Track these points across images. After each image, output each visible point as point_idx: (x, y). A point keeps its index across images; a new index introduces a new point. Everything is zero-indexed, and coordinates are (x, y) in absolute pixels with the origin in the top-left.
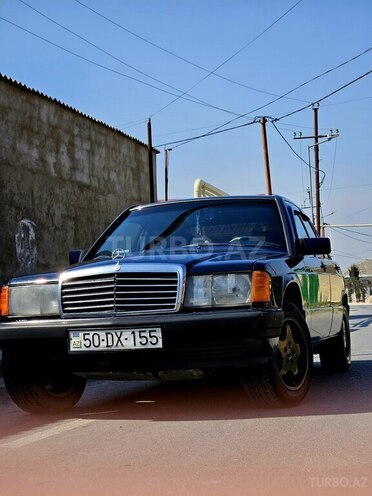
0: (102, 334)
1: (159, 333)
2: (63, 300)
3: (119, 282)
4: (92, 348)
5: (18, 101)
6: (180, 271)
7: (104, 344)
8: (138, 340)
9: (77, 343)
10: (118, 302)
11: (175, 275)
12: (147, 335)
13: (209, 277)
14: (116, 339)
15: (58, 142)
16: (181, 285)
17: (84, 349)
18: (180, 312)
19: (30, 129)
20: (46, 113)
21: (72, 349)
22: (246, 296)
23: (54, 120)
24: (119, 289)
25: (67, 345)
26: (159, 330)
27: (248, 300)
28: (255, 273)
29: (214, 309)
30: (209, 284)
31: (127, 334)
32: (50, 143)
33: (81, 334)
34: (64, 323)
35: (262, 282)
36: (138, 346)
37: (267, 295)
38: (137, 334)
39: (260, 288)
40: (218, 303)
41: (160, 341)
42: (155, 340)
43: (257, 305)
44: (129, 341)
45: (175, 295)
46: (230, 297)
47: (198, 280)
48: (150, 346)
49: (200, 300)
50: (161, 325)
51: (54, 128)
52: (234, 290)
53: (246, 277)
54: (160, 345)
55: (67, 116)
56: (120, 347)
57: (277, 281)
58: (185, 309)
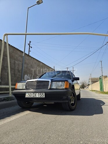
0: (32, 94)
1: (44, 94)
2: (26, 86)
3: (37, 83)
4: (30, 97)
5: (38, 62)
6: (50, 81)
7: (32, 96)
8: (40, 95)
9: (27, 96)
10: (36, 87)
11: (49, 81)
12: (41, 94)
13: (56, 82)
14: (35, 95)
15: (43, 67)
16: (50, 84)
17: (28, 97)
18: (49, 89)
19: (39, 66)
20: (41, 64)
21: (26, 97)
22: (64, 87)
23: (42, 65)
24: (37, 85)
25: (25, 96)
26: (44, 93)
27: (64, 88)
28: (66, 82)
29: (56, 89)
30: (56, 84)
31: (37, 94)
32: (42, 68)
33: (28, 93)
34: (25, 91)
35: (67, 84)
36: (40, 97)
37: (68, 87)
38: (39, 94)
39: (66, 85)
40: (58, 88)
41: (44, 96)
42: (43, 96)
43: (66, 89)
44: (38, 95)
45: (48, 86)
46: (60, 87)
47: (54, 83)
48: (42, 97)
49: (54, 87)
50: (45, 92)
51: (42, 66)
52: (61, 85)
53: (64, 82)
54: (44, 97)
55: (44, 65)
56: (36, 97)
57: (70, 84)
58: (50, 89)
